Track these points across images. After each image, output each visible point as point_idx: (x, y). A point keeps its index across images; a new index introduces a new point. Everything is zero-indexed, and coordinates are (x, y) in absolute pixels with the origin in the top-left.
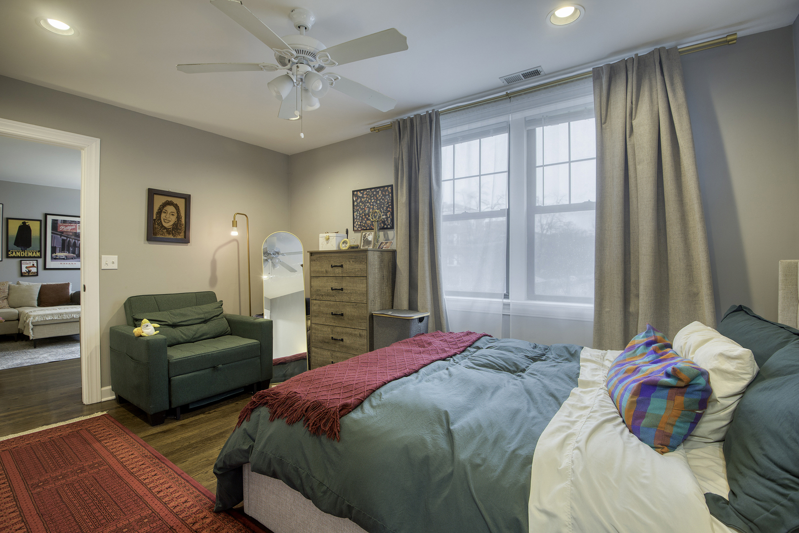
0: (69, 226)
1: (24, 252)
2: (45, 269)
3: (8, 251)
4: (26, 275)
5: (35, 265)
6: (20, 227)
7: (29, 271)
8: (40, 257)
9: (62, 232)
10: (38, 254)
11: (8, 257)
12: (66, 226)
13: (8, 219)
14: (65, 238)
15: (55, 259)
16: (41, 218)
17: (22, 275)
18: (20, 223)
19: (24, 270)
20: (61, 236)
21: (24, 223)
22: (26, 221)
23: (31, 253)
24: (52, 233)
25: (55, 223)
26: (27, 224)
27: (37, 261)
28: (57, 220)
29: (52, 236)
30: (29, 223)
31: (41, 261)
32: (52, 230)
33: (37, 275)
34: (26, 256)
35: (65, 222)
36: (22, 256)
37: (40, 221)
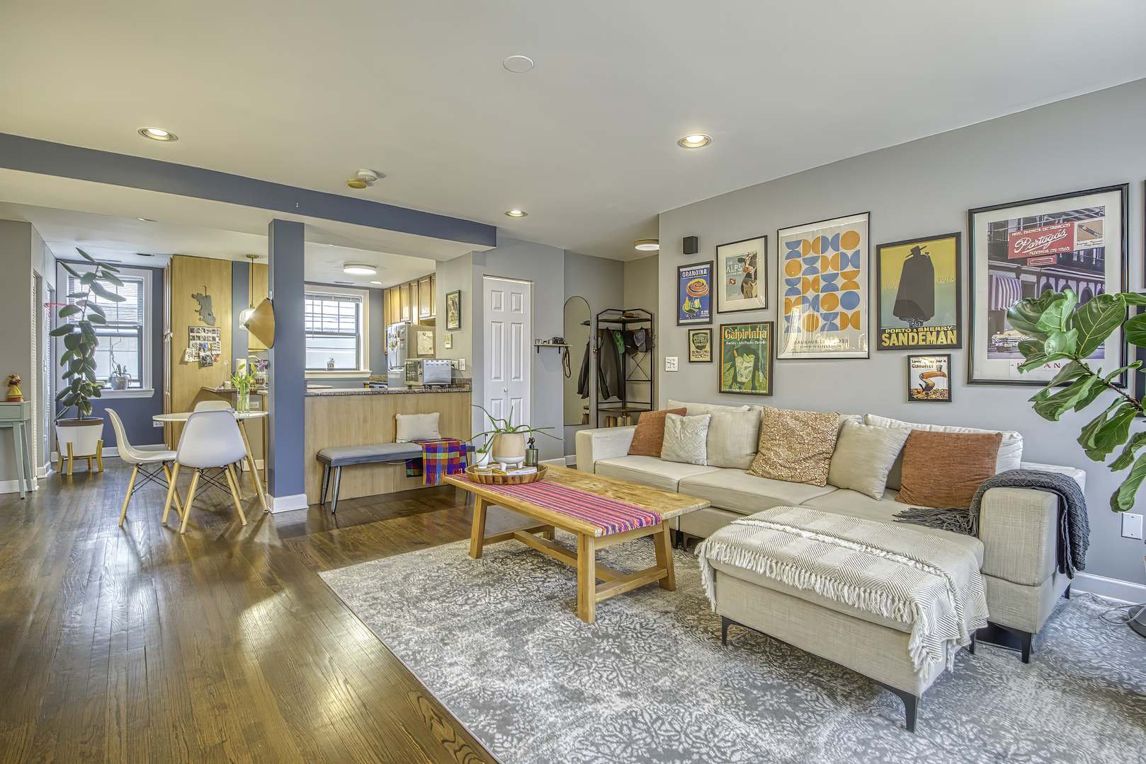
0: (1044, 233)
1: (917, 333)
2: (971, 381)
3: (880, 332)
4: (920, 396)
5: (945, 370)
6: (907, 264)
7: (928, 388)
8: (958, 346)
9: (1023, 261)
10: (952, 337)
11: (880, 348)
12: (1035, 237)
13: (879, 247)
14: (1033, 279)
15: (1000, 349)
16: (961, 226)
17: (911, 398)
18: (906, 251)
19: (917, 383)
20: (1018, 272)
21: (916, 251)
22: (921, 245)
23: (934, 333)
24: (991, 267)
25: (998, 230)
26: (922, 253)
27: (949, 356)
28: (1004, 224)
29: (991, 277)
30: (928, 248)
31: (959, 356)
32: (990, 258)
33: (949, 400)
34: (921, 343)
35: (1029, 223)
36: (911, 343)
37: (957, 236)
